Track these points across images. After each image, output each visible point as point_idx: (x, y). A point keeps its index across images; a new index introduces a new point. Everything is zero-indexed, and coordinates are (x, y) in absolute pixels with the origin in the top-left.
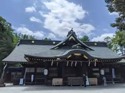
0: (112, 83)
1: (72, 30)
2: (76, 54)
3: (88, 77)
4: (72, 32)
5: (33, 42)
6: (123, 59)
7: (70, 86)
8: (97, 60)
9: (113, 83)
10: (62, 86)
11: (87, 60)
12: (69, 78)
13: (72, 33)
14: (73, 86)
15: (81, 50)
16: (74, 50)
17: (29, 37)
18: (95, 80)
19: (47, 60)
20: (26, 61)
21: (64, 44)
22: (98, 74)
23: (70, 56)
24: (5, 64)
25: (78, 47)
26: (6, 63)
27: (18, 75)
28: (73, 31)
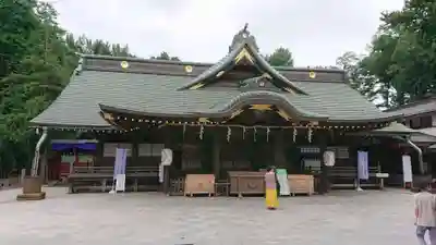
0: (354, 188)
1: (245, 31)
2: (256, 107)
3: (289, 173)
4: (244, 36)
5: (125, 65)
6: (393, 123)
7: (237, 196)
8: (316, 123)
9: (360, 189)
10: (212, 195)
11: (289, 123)
12: (232, 174)
13: (244, 40)
14: (244, 195)
15: (270, 93)
16: (249, 93)
17: (111, 49)
18: (307, 182)
19: (170, 122)
20: (105, 123)
21: (220, 74)
22: (316, 164)
23: (238, 112)
24: (41, 131)
25: (262, 84)
26: (45, 128)
28: (248, 33)
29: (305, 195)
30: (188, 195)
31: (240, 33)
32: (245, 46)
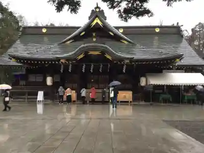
1: (97, 7)
2: (91, 53)
4: (98, 10)
5: (44, 30)
8: (128, 61)
21: (82, 34)
23: (81, 56)
25: (94, 40)
27: (21, 86)
29: (127, 102)
31: (96, 8)
32: (97, 16)
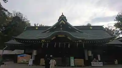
2: (60, 36)
4: (63, 16)
6: (111, 40)
8: (81, 41)
16: (57, 32)
21: (55, 28)
23: (54, 38)
25: (61, 29)
29: (81, 66)
30: (41, 66)
32: (62, 19)
